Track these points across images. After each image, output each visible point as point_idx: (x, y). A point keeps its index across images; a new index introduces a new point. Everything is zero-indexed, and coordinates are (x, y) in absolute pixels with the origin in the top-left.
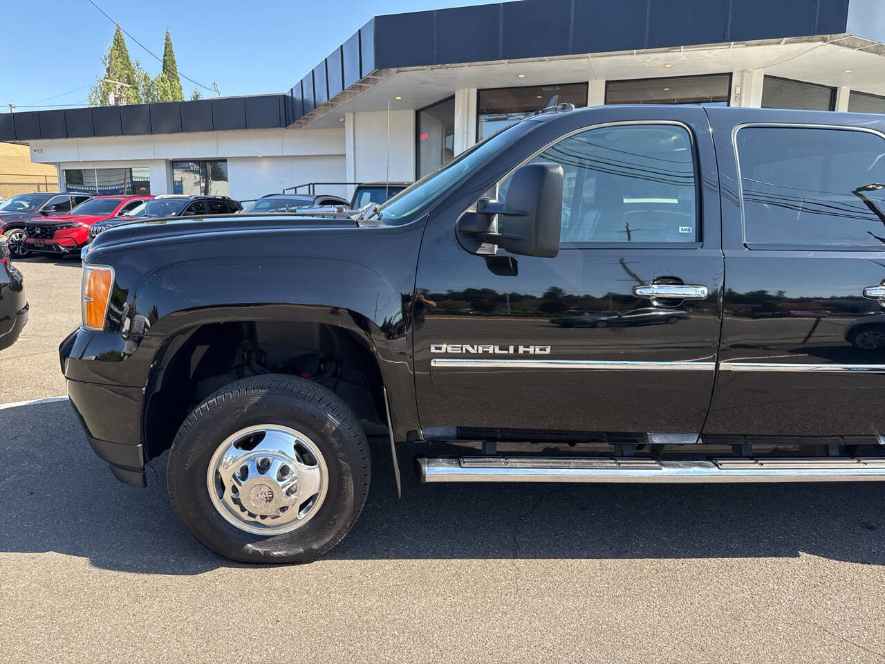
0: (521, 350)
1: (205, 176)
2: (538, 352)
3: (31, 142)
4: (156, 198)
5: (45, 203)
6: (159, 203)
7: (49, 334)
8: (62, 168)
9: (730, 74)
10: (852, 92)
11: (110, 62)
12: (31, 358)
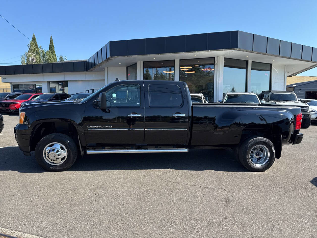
0: (106, 127)
1: (63, 86)
2: (109, 127)
3: (2, 76)
4: (43, 94)
5: (6, 96)
6: (44, 96)
7: (8, 133)
8: (12, 84)
9: (214, 57)
10: (252, 61)
11: (30, 46)
12: (3, 139)
